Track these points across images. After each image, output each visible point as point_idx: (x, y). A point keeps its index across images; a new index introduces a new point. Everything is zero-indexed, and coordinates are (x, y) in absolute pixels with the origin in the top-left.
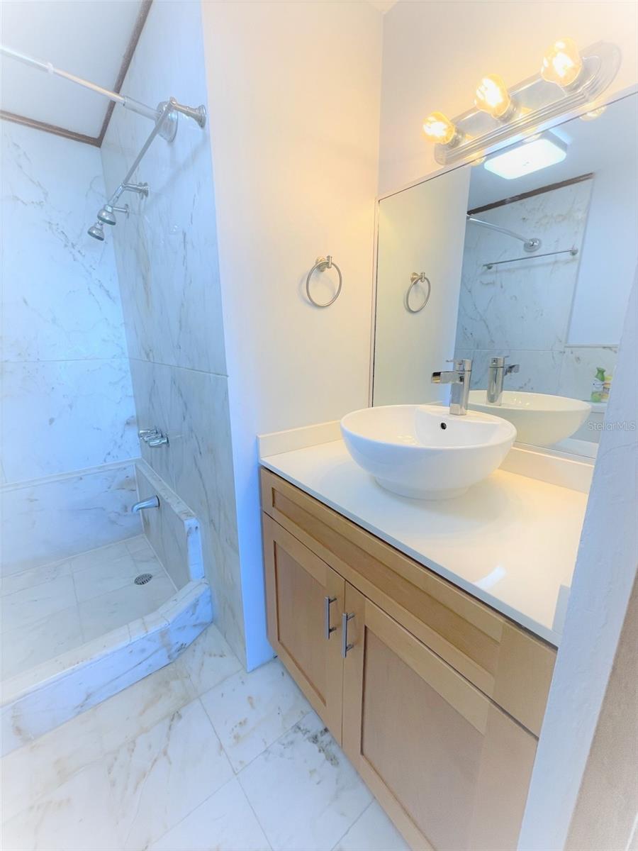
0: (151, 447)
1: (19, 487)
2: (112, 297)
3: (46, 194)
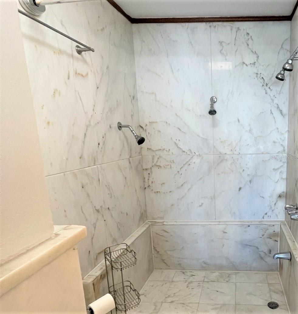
0: (292, 219)
1: (220, 223)
2: (283, 114)
3: (258, 57)
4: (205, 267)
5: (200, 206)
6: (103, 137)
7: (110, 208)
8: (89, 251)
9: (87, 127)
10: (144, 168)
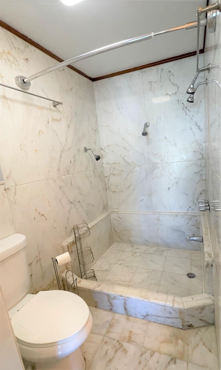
1: (155, 213)
2: (201, 129)
3: (178, 88)
4: (146, 243)
5: (141, 201)
6: (74, 157)
7: (80, 202)
8: (66, 227)
9: (62, 151)
10: (105, 176)
